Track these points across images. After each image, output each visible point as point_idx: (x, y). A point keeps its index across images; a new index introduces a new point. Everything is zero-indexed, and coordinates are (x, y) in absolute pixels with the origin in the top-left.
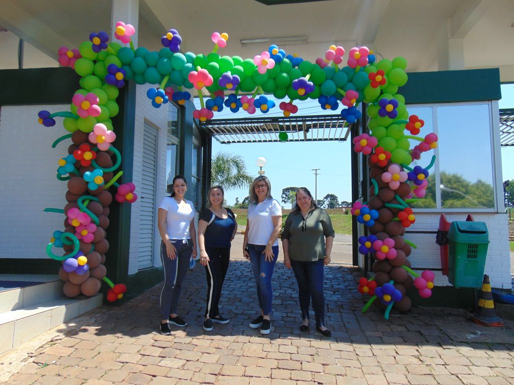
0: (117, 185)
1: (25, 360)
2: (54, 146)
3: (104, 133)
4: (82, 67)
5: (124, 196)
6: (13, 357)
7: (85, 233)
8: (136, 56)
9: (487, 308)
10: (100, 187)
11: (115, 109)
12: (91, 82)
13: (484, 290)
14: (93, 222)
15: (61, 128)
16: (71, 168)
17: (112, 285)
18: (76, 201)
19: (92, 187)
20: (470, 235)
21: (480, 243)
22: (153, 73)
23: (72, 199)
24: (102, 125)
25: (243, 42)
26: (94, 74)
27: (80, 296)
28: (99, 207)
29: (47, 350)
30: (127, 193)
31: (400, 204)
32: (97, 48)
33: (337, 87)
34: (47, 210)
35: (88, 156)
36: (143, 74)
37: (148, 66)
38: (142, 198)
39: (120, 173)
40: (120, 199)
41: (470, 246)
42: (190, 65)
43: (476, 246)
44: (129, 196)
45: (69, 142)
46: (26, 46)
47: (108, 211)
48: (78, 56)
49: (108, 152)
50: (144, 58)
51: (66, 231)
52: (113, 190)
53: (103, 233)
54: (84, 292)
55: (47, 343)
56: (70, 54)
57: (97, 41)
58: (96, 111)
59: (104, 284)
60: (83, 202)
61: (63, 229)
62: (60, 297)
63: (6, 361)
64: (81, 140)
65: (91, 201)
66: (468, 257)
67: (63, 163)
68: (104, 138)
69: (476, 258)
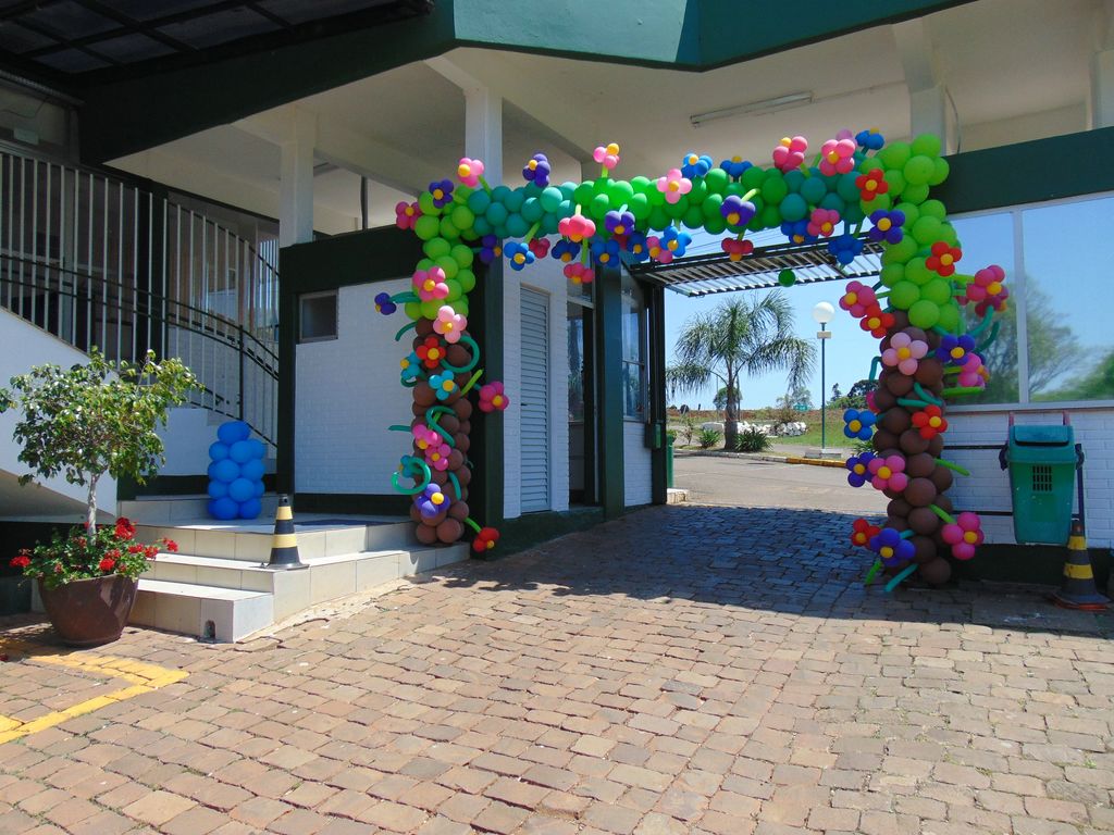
0: (478, 387)
1: (367, 603)
2: (397, 339)
3: (451, 319)
4: (424, 228)
5: (491, 401)
6: (355, 599)
7: (436, 457)
8: (492, 201)
9: (1075, 579)
10: (451, 395)
11: (469, 280)
12: (435, 247)
13: (1071, 547)
14: (445, 442)
15: (402, 316)
16: (415, 371)
17: (478, 528)
18: (424, 415)
19: (441, 396)
20: (1037, 450)
21: (1055, 462)
22: (515, 223)
23: (420, 410)
24: (448, 309)
25: (694, 120)
26: (440, 235)
27: (437, 543)
28: (455, 422)
29: (392, 597)
30: (493, 397)
31: (919, 398)
32: (439, 204)
33: (808, 203)
34: (392, 428)
35: (434, 354)
36: (504, 225)
37: (510, 213)
38: (522, 405)
39: (479, 373)
40: (485, 407)
41: (1036, 469)
42: (567, 203)
43: (1048, 469)
44: (498, 401)
45: (412, 334)
46: (370, 183)
47: (467, 427)
48: (418, 213)
49: (459, 343)
50: (503, 202)
51: (415, 455)
52: (474, 396)
53: (460, 457)
54: (441, 537)
55: (393, 591)
56: (410, 212)
57: (439, 194)
58: (443, 292)
59: (468, 528)
60: (433, 415)
61: (412, 452)
62: (414, 543)
63: (348, 602)
64: (426, 331)
65: (443, 414)
66: (1034, 488)
67: (405, 364)
68: (450, 325)
69: (1051, 489)
